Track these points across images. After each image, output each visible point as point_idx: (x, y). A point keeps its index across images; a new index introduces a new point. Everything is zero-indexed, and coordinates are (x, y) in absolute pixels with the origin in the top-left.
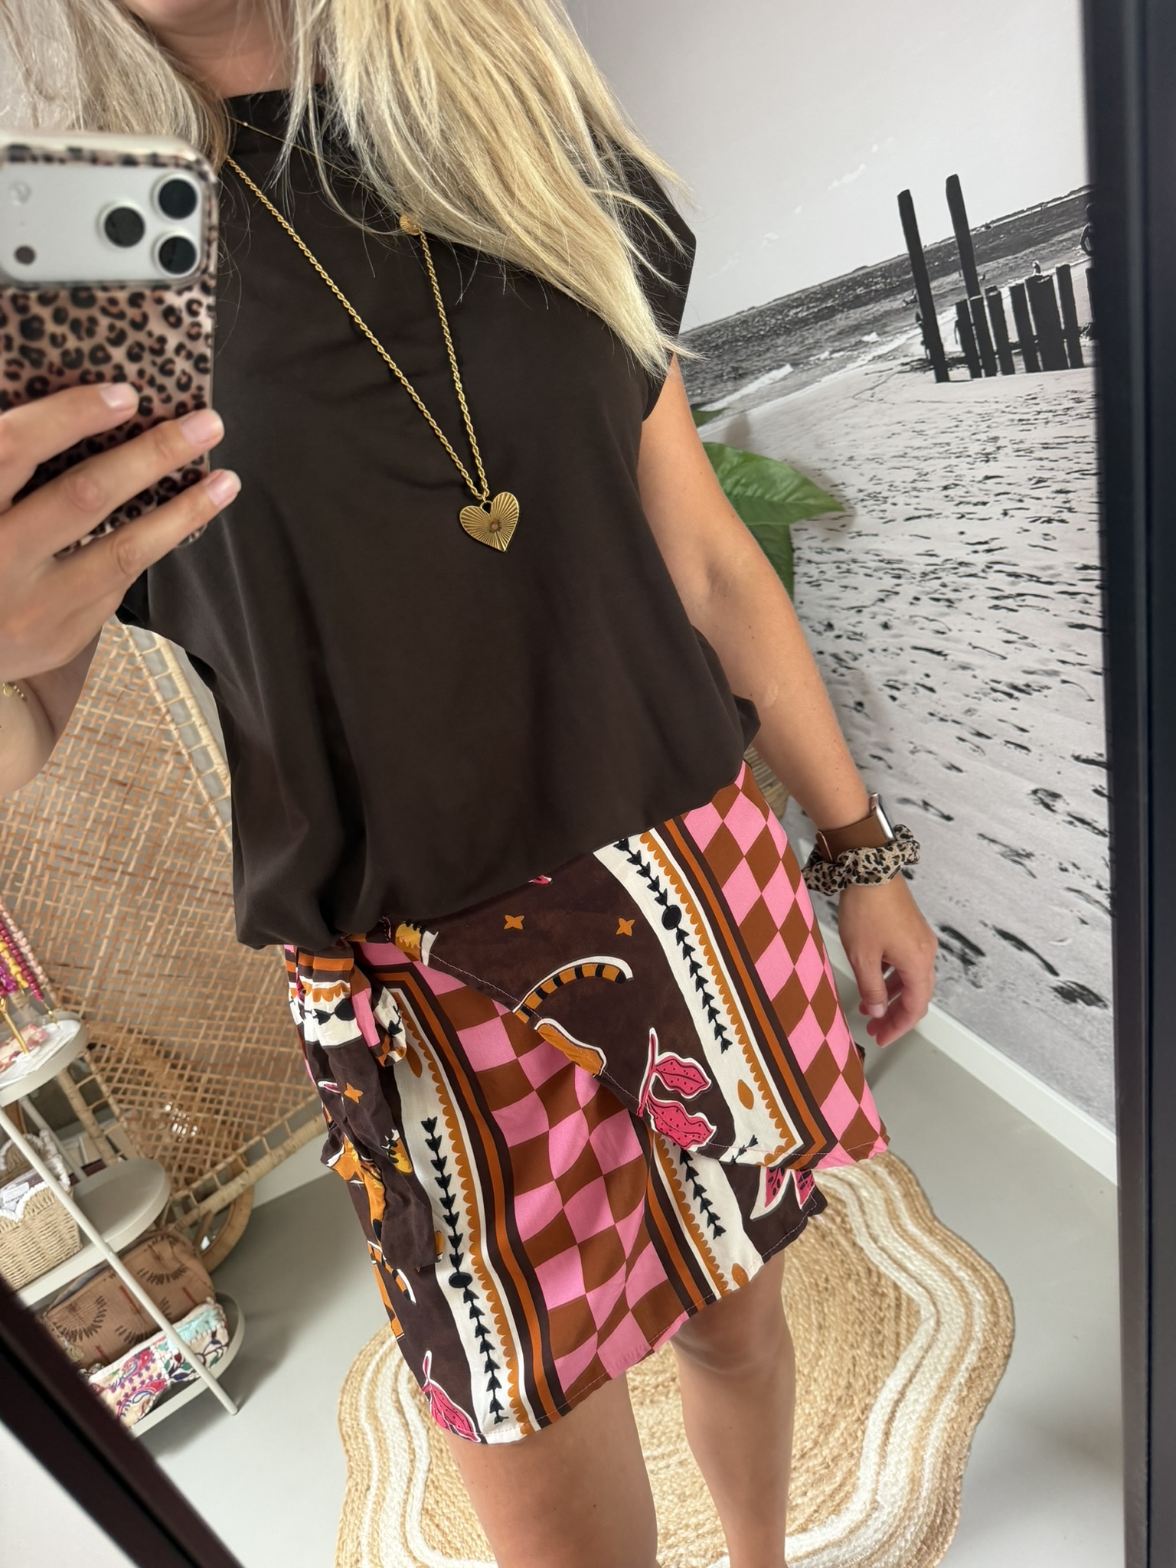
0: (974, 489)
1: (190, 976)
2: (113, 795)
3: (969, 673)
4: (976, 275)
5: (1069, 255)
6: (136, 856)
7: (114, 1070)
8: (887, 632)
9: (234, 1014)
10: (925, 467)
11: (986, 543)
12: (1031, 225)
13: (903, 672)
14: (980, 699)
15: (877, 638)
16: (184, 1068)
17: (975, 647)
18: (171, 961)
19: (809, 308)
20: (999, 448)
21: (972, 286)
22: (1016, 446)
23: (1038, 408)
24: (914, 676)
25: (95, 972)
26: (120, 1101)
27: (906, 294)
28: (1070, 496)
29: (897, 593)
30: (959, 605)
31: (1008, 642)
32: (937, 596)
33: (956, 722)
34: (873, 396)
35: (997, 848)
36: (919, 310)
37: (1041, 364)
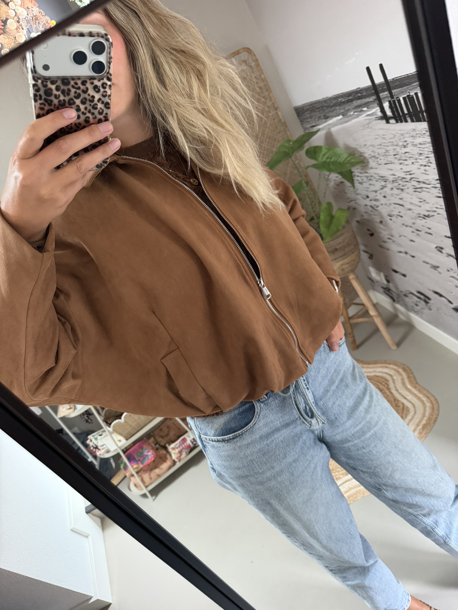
0: (403, 155)
3: (411, 211)
4: (392, 93)
8: (385, 199)
10: (388, 148)
11: (409, 172)
13: (392, 211)
14: (416, 220)
17: (411, 204)
21: (392, 96)
22: (412, 144)
23: (416, 133)
24: (395, 213)
28: (430, 159)
29: (386, 187)
30: (404, 190)
31: (421, 202)
32: (398, 187)
33: (411, 227)
34: (368, 126)
35: (428, 265)
36: (377, 102)
37: (415, 120)
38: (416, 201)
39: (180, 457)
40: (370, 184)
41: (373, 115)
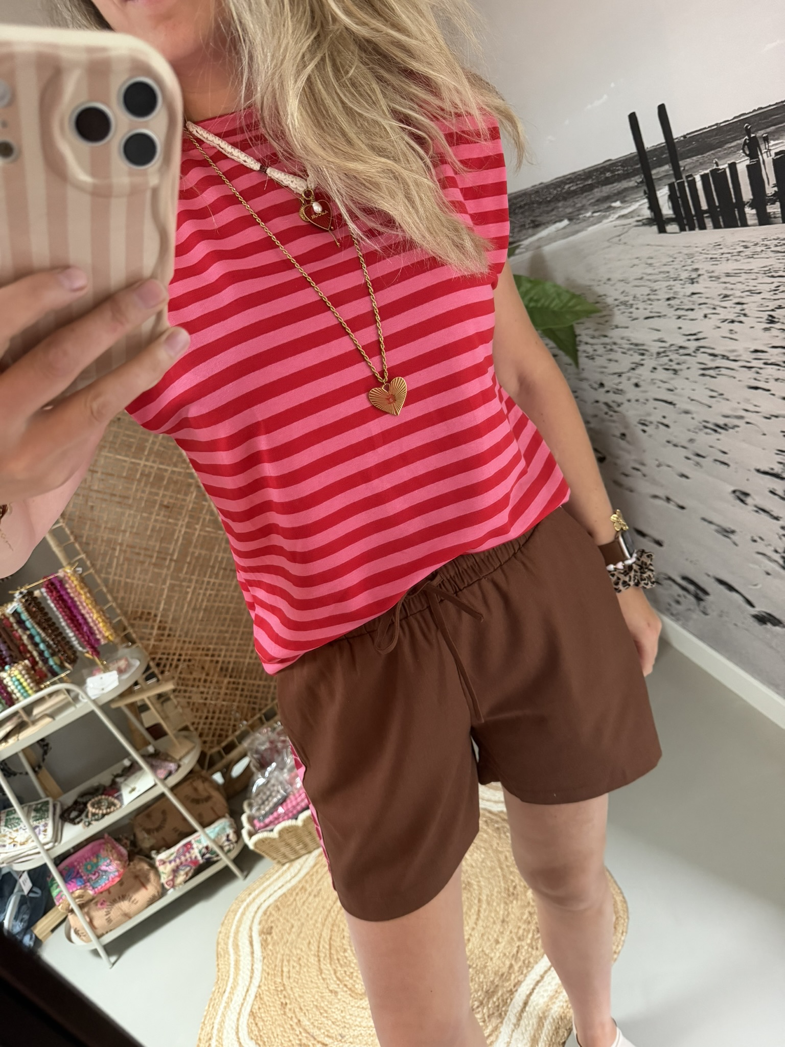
0: (686, 300)
1: (214, 620)
2: (162, 513)
3: (689, 416)
4: (679, 167)
5: (737, 156)
6: (177, 550)
8: (638, 389)
10: (655, 286)
11: (695, 334)
12: (711, 136)
13: (649, 414)
14: (696, 433)
15: (632, 393)
17: (692, 400)
18: (202, 612)
19: (577, 185)
20: (699, 275)
21: (677, 173)
22: (710, 275)
23: (722, 251)
24: (656, 417)
25: (158, 621)
27: (637, 177)
28: (744, 306)
29: (642, 365)
30: (679, 373)
31: (712, 397)
32: (667, 367)
33: (684, 447)
34: (620, 240)
35: (713, 527)
36: (645, 188)
37: (722, 224)
38: (702, 394)
39: (173, 880)
40: (610, 360)
41: (632, 217)
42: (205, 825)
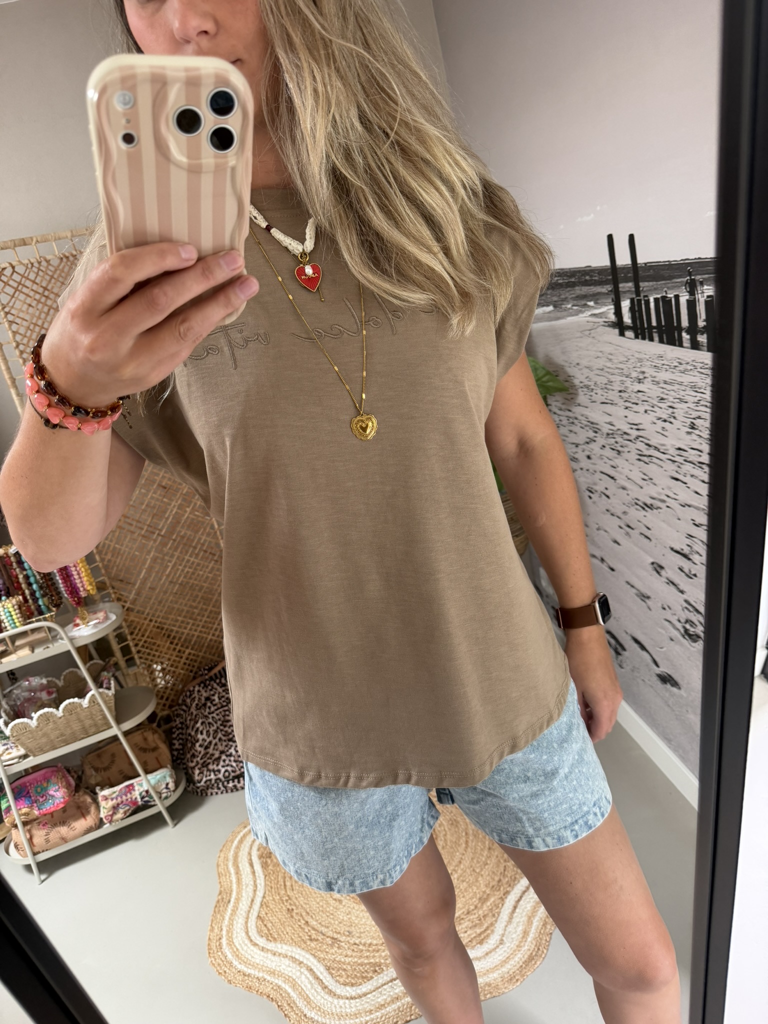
0: (633, 395)
1: (186, 595)
2: (159, 492)
3: (625, 492)
4: (639, 287)
6: (166, 527)
7: (140, 640)
8: (589, 461)
9: (208, 620)
10: (612, 378)
11: (637, 425)
13: (595, 484)
14: (629, 507)
15: (585, 463)
16: (177, 644)
17: (629, 479)
18: (177, 586)
20: (645, 378)
21: (638, 291)
22: (652, 379)
24: (600, 487)
25: (136, 587)
26: (141, 658)
29: (595, 441)
30: (622, 454)
31: (644, 480)
32: (613, 447)
33: (618, 517)
34: (590, 334)
35: (634, 591)
36: (613, 296)
37: (665, 340)
38: (636, 476)
39: (112, 816)
40: (571, 431)
41: (601, 318)
42: (147, 772)
